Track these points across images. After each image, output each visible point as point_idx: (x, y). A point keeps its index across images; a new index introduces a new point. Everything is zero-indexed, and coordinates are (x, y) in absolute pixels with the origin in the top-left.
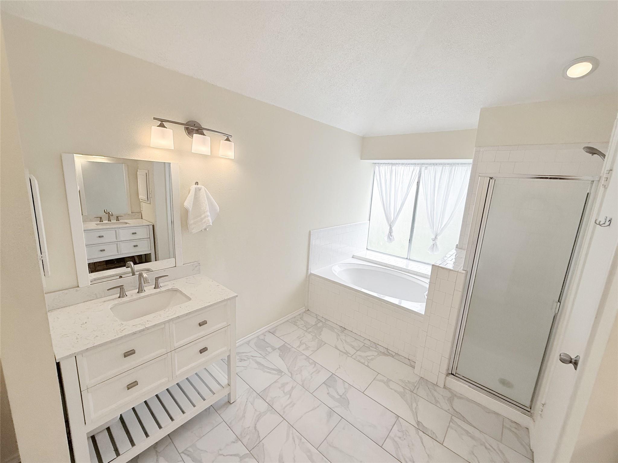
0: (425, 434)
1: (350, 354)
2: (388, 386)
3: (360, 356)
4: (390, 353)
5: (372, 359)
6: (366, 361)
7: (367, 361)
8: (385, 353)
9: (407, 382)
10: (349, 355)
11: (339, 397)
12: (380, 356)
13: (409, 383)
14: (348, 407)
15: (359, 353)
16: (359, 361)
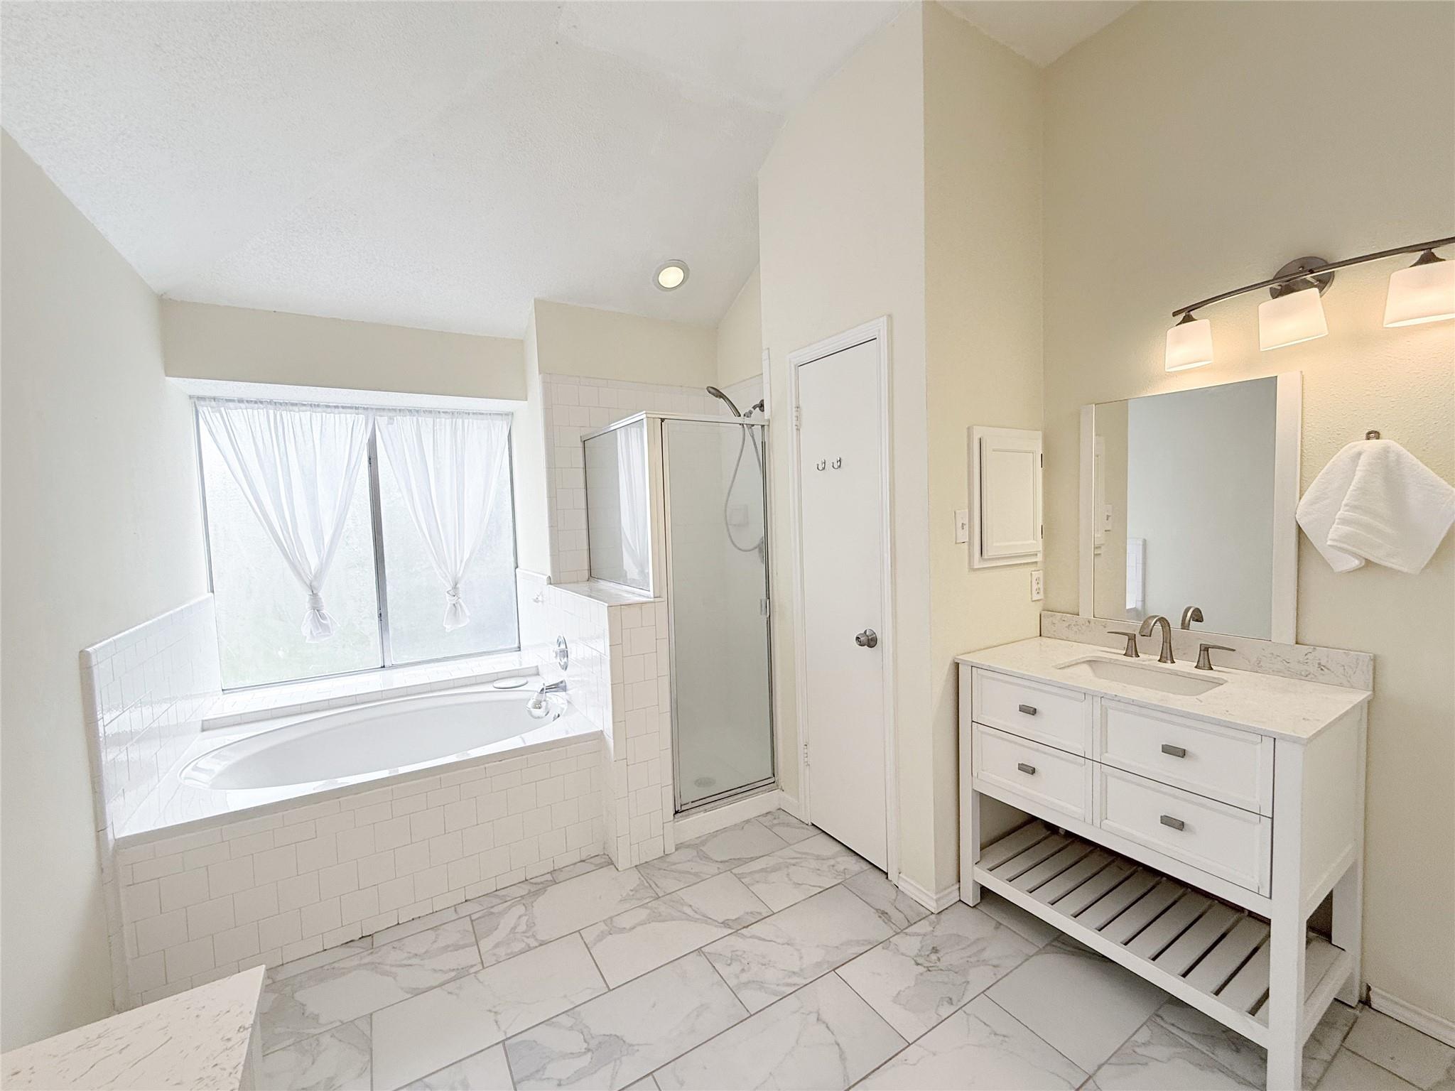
0: (750, 927)
1: (472, 966)
2: (623, 930)
3: (497, 946)
4: (542, 883)
5: (531, 925)
6: (526, 940)
7: (528, 937)
8: (532, 890)
9: (631, 893)
10: (472, 970)
11: (589, 1055)
12: (535, 904)
13: (636, 891)
14: (631, 1045)
15: (486, 945)
16: (515, 955)
